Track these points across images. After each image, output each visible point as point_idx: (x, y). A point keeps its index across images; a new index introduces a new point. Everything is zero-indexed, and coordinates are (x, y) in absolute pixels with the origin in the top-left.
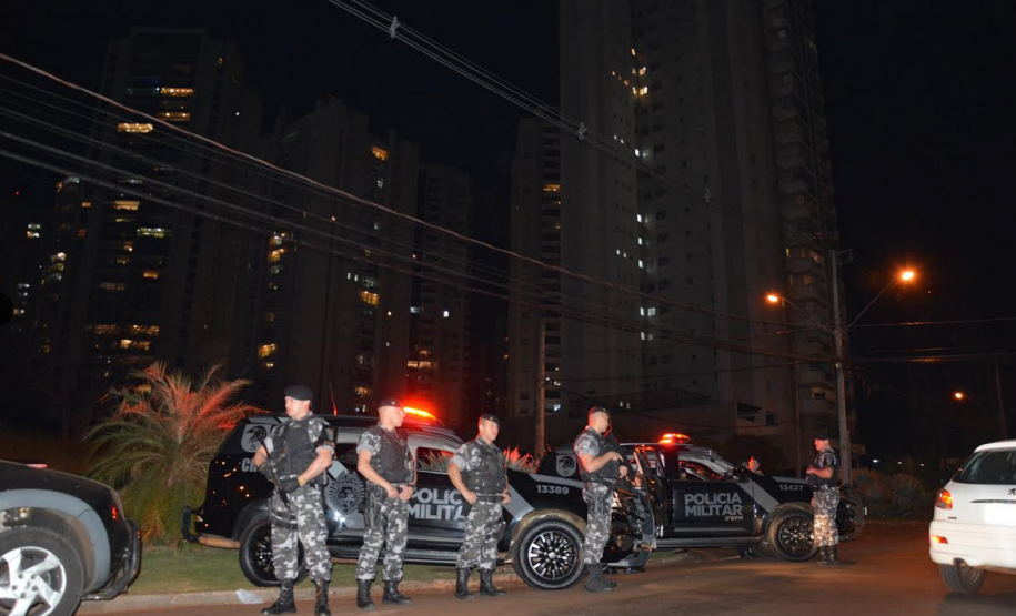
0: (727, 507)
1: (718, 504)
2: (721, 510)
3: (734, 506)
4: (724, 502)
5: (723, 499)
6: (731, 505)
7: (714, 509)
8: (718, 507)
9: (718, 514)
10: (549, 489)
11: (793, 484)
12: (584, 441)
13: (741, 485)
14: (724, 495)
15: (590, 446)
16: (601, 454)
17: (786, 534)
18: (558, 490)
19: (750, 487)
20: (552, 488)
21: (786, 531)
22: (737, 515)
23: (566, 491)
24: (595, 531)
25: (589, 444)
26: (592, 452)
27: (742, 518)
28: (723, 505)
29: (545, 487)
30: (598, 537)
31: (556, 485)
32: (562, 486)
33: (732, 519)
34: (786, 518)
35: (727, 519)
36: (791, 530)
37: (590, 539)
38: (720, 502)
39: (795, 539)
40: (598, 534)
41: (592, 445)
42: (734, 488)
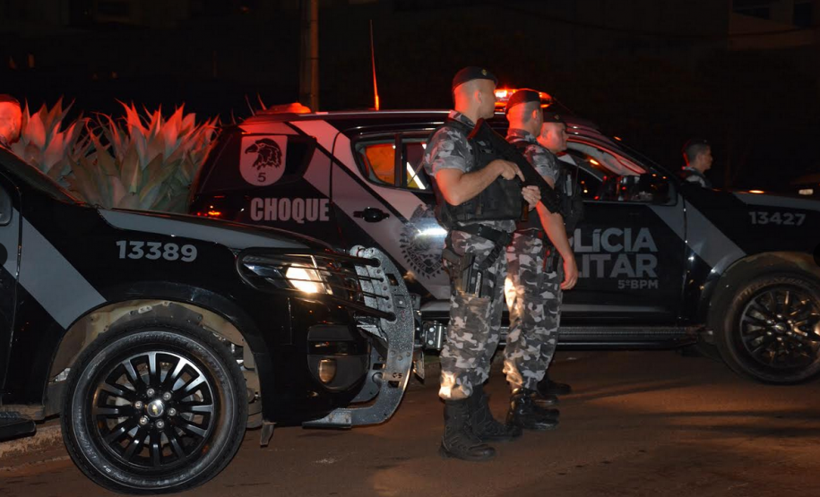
0: (623, 259)
1: (603, 251)
2: (609, 266)
3: (640, 258)
4: (617, 248)
5: (613, 240)
6: (632, 257)
7: (593, 265)
8: (601, 260)
9: (600, 273)
10: (146, 249)
11: (782, 210)
12: (442, 142)
13: (660, 211)
14: (617, 232)
15: (455, 152)
16: (477, 166)
17: (758, 322)
18: (171, 253)
19: (678, 215)
20: (155, 246)
21: (757, 315)
22: (646, 276)
23: (192, 255)
24: (461, 332)
25: (451, 147)
26: (458, 164)
27: (655, 284)
28: (615, 256)
29: (138, 245)
30: (467, 345)
31: (164, 239)
32: (181, 241)
33: (634, 285)
34: (757, 285)
35: (622, 285)
36: (770, 315)
37: (452, 348)
38: (607, 246)
39: (776, 334)
40: (468, 337)
41: (458, 149)
42: (638, 218)
